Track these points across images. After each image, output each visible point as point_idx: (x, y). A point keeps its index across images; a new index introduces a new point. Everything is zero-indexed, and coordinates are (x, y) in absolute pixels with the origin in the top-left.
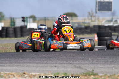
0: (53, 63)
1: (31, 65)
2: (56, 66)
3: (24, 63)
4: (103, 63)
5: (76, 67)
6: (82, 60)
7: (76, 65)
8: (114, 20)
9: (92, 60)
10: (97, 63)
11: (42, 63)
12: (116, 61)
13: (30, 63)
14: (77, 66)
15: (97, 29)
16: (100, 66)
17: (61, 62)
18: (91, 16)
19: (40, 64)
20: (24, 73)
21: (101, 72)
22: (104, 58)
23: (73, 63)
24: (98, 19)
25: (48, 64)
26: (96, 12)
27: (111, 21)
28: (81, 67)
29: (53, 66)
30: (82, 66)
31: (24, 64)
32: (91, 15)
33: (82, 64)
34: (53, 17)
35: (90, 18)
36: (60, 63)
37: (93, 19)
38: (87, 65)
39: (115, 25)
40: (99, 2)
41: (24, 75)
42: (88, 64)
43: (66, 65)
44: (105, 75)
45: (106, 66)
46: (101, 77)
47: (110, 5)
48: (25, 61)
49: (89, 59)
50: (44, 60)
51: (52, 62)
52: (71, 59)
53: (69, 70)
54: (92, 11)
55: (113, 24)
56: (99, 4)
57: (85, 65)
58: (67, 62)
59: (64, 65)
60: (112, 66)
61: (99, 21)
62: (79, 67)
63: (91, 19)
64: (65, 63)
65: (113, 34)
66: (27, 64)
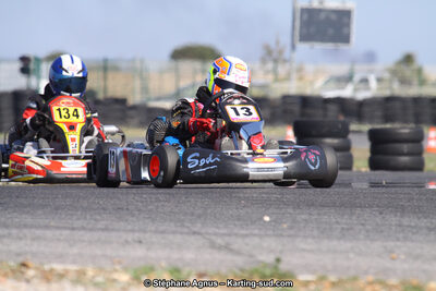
0: (133, 231)
1: (49, 233)
2: (140, 242)
3: (25, 226)
4: (316, 233)
5: (213, 246)
6: (239, 220)
7: (214, 238)
8: (357, 78)
9: (276, 222)
10: (292, 232)
11: (91, 230)
12: (361, 227)
13: (47, 227)
14: (219, 241)
15: (297, 108)
16: (303, 246)
17: (162, 228)
18: (276, 61)
19: (82, 232)
20: (24, 265)
21: (308, 269)
22: (319, 214)
23: (203, 231)
24: (300, 69)
25: (114, 234)
26: (293, 47)
27: (349, 79)
28: (232, 247)
29: (130, 239)
30: (237, 243)
31: (26, 231)
32: (275, 55)
33: (236, 235)
34: (133, 60)
35: (270, 66)
36: (156, 232)
37: (282, 70)
38: (256, 240)
39: (362, 95)
40: (303, 11)
41: (22, 273)
42: (260, 236)
43: (178, 238)
44: (322, 278)
45: (325, 244)
46: (306, 284)
47: (345, 20)
48: (28, 219)
49: (261, 219)
50: (98, 217)
51: (130, 227)
52: (199, 216)
53: (189, 255)
54: (277, 43)
55: (356, 90)
56: (305, 16)
57: (247, 240)
58: (183, 226)
59: (171, 237)
60: (345, 245)
61: (301, 79)
62: (227, 248)
63: (275, 71)
64: (174, 233)
65: (353, 127)
66: (33, 230)
